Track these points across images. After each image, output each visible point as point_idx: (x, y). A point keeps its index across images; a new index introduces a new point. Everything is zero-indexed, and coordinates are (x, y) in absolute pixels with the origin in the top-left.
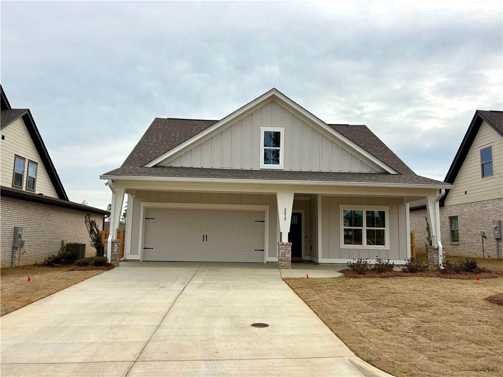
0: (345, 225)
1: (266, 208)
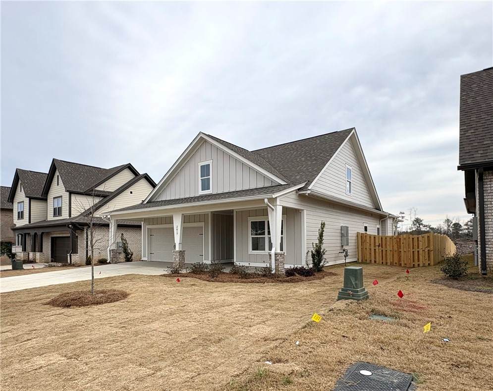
0: (252, 234)
1: (202, 224)
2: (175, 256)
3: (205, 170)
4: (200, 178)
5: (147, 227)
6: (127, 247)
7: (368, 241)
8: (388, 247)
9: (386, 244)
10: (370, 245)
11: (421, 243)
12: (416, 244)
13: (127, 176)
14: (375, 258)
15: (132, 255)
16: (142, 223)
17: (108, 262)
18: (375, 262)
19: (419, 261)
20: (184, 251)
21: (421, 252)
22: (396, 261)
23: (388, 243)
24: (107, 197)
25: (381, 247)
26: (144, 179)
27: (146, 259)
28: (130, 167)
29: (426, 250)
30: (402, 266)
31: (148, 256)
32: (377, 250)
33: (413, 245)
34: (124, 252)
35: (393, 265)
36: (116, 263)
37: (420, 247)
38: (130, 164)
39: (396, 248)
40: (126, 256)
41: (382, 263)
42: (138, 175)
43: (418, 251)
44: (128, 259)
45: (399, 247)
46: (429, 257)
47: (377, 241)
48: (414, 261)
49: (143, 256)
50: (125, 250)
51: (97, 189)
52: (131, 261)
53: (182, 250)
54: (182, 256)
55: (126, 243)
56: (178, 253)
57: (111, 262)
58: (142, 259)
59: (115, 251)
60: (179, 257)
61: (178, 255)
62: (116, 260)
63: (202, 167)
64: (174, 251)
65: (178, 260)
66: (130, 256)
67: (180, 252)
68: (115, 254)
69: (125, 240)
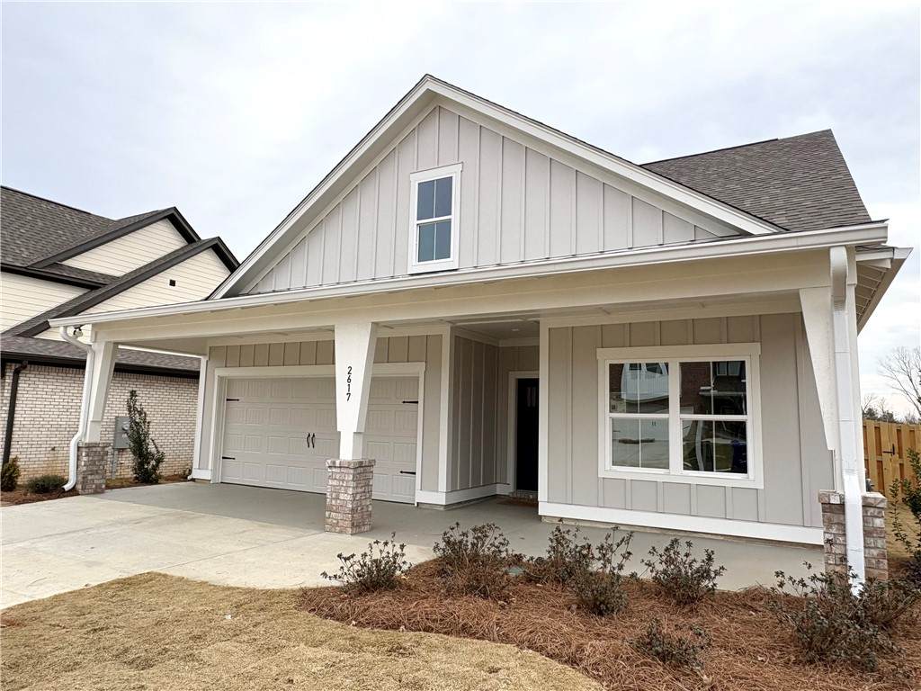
0: (612, 409)
1: (418, 369)
2: (335, 483)
3: (436, 197)
4: (414, 222)
5: (218, 373)
6: (147, 434)
13: (166, 239)
15: (159, 461)
16: (204, 361)
17: (67, 487)
20: (371, 464)
24: (96, 289)
25: (897, 456)
26: (211, 250)
27: (206, 475)
28: (175, 218)
31: (215, 465)
34: (134, 453)
36: (98, 491)
38: (175, 208)
40: (141, 465)
42: (194, 241)
44: (146, 474)
49: (196, 465)
50: (139, 445)
51: (70, 263)
52: (155, 482)
53: (361, 462)
54: (363, 483)
55: (144, 422)
56: (352, 471)
57: (79, 487)
58: (195, 474)
59: (99, 449)
60: (351, 484)
61: (351, 478)
62: (98, 480)
63: (425, 188)
64: (334, 463)
65: (349, 498)
66: (153, 462)
67: (355, 469)
68: (96, 458)
69: (140, 413)
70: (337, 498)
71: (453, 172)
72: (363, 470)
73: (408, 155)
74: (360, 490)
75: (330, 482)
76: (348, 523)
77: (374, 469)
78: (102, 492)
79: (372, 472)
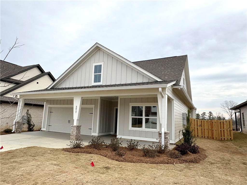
1: (93, 106)
2: (72, 130)
3: (98, 69)
4: (93, 74)
5: (48, 106)
6: (31, 120)
7: (193, 122)
8: (205, 127)
9: (204, 125)
10: (194, 125)
11: (225, 126)
12: (222, 126)
13: (36, 72)
14: (198, 133)
15: (34, 126)
16: (45, 103)
17: (13, 131)
18: (198, 136)
19: (224, 136)
20: (80, 126)
21: (225, 131)
22: (210, 136)
23: (205, 125)
24: (19, 84)
25: (201, 127)
26: (47, 75)
27: (45, 129)
28: (39, 67)
29: (229, 130)
30: (214, 139)
31: (47, 127)
32: (199, 129)
33: (221, 126)
34: (28, 124)
35: (209, 138)
36: (19, 133)
37: (225, 128)
38: (39, 64)
39: (210, 128)
40: (29, 127)
41: (202, 137)
42: (43, 73)
43: (224, 130)
44: (30, 129)
45: (212, 127)
46: (230, 134)
47: (198, 123)
48: (221, 136)
49: (42, 127)
50: (29, 122)
51: (12, 78)
52: (33, 131)
53: (78, 126)
54: (78, 130)
55: (30, 117)
56: (76, 128)
57: (15, 131)
58: (42, 129)
59: (20, 123)
60: (76, 130)
61: (76, 129)
62: (20, 130)
63: (96, 67)
64: (72, 126)
65: (75, 133)
66: (32, 127)
67: (77, 127)
68: (19, 125)
69: (29, 115)
70: (73, 133)
71: (102, 63)
72: (78, 127)
73: (93, 59)
74: (78, 132)
75: (71, 130)
76: (75, 138)
77: (81, 127)
78: (20, 133)
79: (80, 128)
